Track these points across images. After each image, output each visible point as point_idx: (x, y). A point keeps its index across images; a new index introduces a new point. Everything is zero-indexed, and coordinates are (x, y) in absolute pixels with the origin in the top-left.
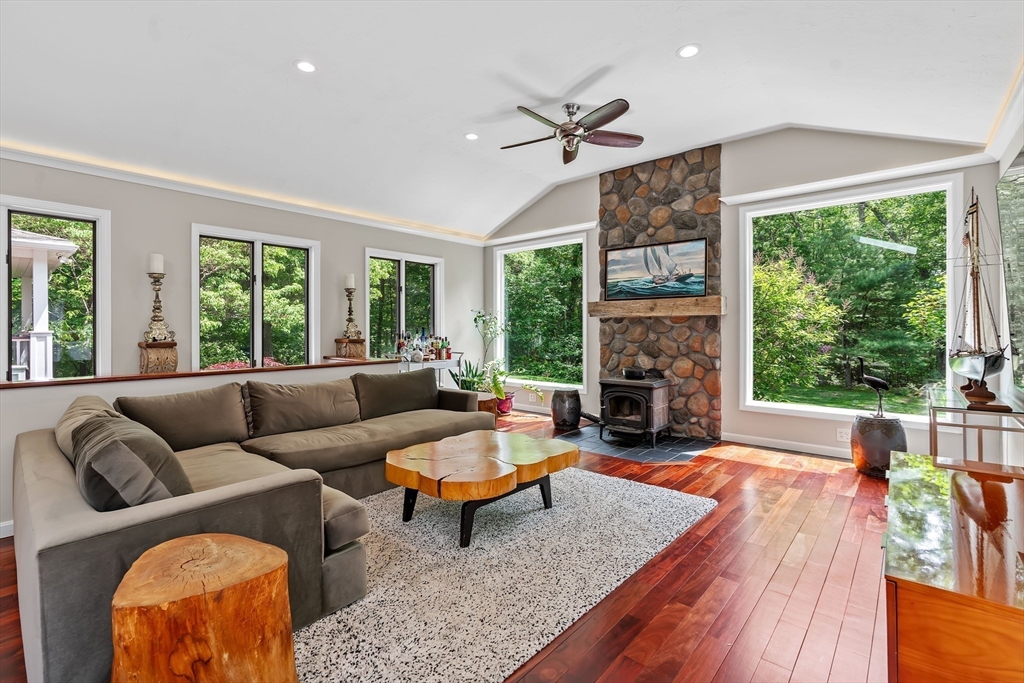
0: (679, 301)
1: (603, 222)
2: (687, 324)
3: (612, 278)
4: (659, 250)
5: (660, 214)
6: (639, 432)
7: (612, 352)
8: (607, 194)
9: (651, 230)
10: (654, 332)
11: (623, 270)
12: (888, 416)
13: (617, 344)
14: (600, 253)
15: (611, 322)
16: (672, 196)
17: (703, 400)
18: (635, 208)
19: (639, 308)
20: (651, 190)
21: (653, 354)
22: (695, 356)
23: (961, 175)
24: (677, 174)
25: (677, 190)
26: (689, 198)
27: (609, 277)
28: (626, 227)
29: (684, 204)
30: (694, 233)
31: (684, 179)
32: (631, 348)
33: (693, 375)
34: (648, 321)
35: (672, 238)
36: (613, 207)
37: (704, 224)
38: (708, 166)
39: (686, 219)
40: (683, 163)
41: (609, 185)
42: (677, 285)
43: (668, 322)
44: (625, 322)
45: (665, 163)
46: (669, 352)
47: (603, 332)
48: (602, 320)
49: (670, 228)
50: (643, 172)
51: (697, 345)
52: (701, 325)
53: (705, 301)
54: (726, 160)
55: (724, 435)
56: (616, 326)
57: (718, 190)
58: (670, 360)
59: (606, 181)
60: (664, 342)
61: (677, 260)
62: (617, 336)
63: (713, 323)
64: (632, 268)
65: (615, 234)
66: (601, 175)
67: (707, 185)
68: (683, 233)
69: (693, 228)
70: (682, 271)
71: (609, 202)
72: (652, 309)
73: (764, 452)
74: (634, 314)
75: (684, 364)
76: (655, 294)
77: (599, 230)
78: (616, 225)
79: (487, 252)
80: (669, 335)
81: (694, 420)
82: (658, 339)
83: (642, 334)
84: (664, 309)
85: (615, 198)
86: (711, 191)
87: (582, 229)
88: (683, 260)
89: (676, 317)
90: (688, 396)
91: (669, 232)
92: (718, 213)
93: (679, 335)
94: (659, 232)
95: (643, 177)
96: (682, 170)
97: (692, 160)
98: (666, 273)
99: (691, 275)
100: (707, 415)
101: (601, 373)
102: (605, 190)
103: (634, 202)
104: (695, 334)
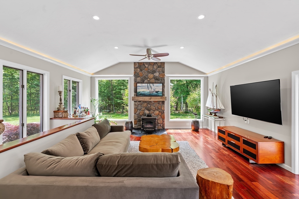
0: (157, 97)
1: (135, 75)
2: (157, 103)
3: (138, 91)
4: (151, 84)
5: (151, 76)
7: (138, 110)
8: (136, 68)
9: (149, 79)
10: (150, 104)
11: (141, 89)
13: (139, 107)
14: (134, 84)
15: (137, 102)
16: (154, 72)
17: (161, 120)
18: (144, 73)
19: (147, 99)
20: (149, 69)
21: (149, 110)
22: (159, 110)
24: (155, 67)
25: (155, 71)
26: (158, 73)
27: (137, 90)
28: (142, 78)
29: (157, 74)
30: (159, 82)
31: (157, 68)
32: (143, 109)
33: (159, 115)
34: (147, 102)
35: (154, 82)
36: (138, 72)
37: (161, 80)
38: (162, 66)
39: (158, 78)
40: (156, 65)
41: (137, 66)
42: (156, 93)
43: (153, 102)
44: (141, 102)
45: (152, 64)
46: (153, 109)
47: (135, 105)
48: (135, 102)
49: (154, 79)
50: (147, 65)
51: (160, 108)
52: (161, 103)
53: (163, 97)
54: (166, 66)
55: (166, 128)
56: (139, 103)
57: (164, 73)
58: (153, 111)
59: (136, 64)
60: (152, 107)
61: (156, 87)
62: (139, 106)
63: (163, 102)
64: (143, 88)
65: (139, 79)
66: (134, 63)
67: (162, 71)
68: (157, 81)
69: (159, 80)
70: (157, 90)
71: (137, 70)
72: (150, 99)
73: (176, 130)
74: (145, 100)
75: (157, 112)
76: (150, 95)
77: (133, 78)
78: (139, 77)
79: (92, 79)
80: (153, 105)
81: (159, 125)
82: (151, 106)
83: (146, 105)
84: (153, 99)
85: (139, 70)
86: (163, 72)
87: (129, 76)
88: (157, 87)
89: (155, 101)
90: (158, 120)
91: (153, 80)
92: (164, 78)
93: (156, 105)
94: (151, 80)
95: (146, 66)
96: (156, 66)
97: (159, 65)
98: (153, 90)
99: (159, 91)
100: (162, 124)
101: (134, 116)
102: (136, 67)
103: (144, 72)
104: (159, 105)
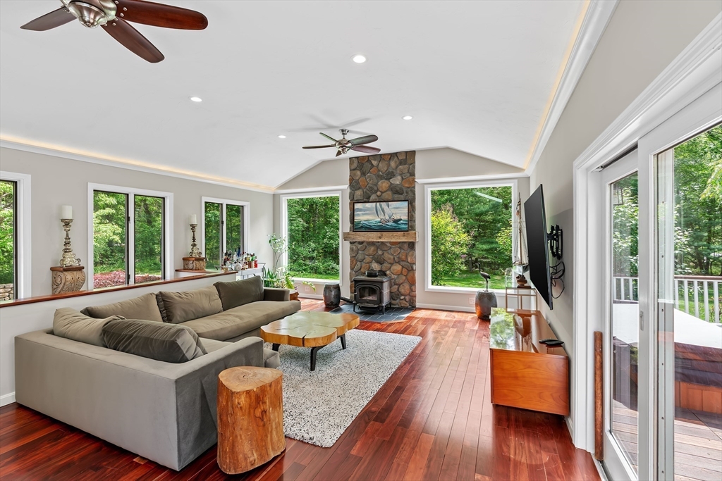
0: (395, 234)
1: (351, 186)
2: (398, 246)
3: (357, 219)
4: (384, 205)
5: (384, 185)
6: (376, 306)
7: (357, 261)
8: (354, 170)
9: (379, 193)
10: (381, 250)
11: (363, 214)
12: (490, 290)
13: (360, 256)
14: (350, 203)
15: (356, 244)
16: (390, 175)
17: (407, 286)
18: (370, 180)
19: (373, 237)
20: (379, 171)
21: (380, 262)
22: (403, 263)
23: (516, 180)
24: (393, 164)
25: (393, 172)
26: (399, 178)
27: (355, 218)
28: (365, 190)
29: (397, 181)
30: (402, 197)
31: (397, 167)
32: (368, 259)
33: (401, 273)
34: (377, 244)
35: (390, 198)
36: (357, 178)
37: (407, 193)
38: (409, 162)
39: (398, 189)
40: (396, 158)
41: (355, 165)
42: (394, 224)
43: (388, 245)
44: (364, 244)
45: (386, 157)
46: (389, 261)
47: (352, 250)
48: (351, 243)
49: (389, 193)
50: (375, 160)
51: (403, 257)
52: (406, 246)
53: (408, 234)
54: (419, 161)
55: (418, 305)
56: (359, 246)
57: (414, 175)
58: (389, 265)
59: (353, 162)
60: (386, 256)
61: (394, 211)
62: (360, 252)
63: (412, 245)
64: (368, 214)
65: (358, 193)
66: (350, 158)
67: (408, 172)
68: (396, 196)
69: (402, 194)
70: (396, 217)
71: (355, 174)
72: (380, 238)
73: (437, 312)
74: (370, 240)
75: (397, 268)
76: (381, 229)
77: (349, 191)
78: (359, 188)
79: (275, 198)
80: (389, 251)
81: (402, 297)
82: (383, 254)
83: (374, 251)
84: (387, 238)
85: (358, 173)
86: (410, 175)
87: (338, 189)
88: (396, 211)
89: (393, 242)
90: (399, 285)
91: (388, 195)
92: (414, 187)
93: (395, 252)
94: (384, 194)
95: (375, 163)
96: (396, 162)
97: (400, 158)
98: (387, 218)
99: (401, 220)
100: (409, 295)
101: (350, 273)
102: (353, 167)
103: (369, 177)
104: (402, 251)
